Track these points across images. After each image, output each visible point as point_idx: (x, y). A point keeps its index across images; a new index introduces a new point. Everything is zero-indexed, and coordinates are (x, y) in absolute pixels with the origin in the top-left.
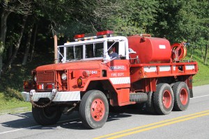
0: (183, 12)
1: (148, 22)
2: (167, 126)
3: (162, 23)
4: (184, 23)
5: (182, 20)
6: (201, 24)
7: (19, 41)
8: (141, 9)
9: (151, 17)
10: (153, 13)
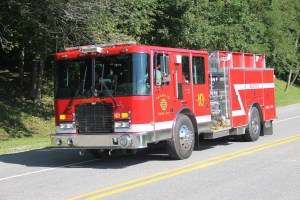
0: (190, 16)
1: (142, 28)
2: (175, 176)
3: (161, 31)
4: (191, 32)
5: (188, 26)
6: (215, 33)
8: (132, 10)
9: (146, 22)
10: (150, 16)
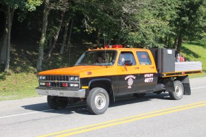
0: (202, 9)
1: (171, 17)
3: (183, 18)
4: (204, 18)
5: (202, 15)
7: (58, 33)
8: (164, 5)
9: (174, 13)
10: (176, 8)
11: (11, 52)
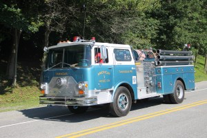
0: (177, 29)
1: (152, 36)
3: (162, 37)
4: (178, 37)
5: (177, 34)
6: (192, 37)
8: (146, 26)
9: (154, 32)
10: (155, 29)
11: (18, 69)
